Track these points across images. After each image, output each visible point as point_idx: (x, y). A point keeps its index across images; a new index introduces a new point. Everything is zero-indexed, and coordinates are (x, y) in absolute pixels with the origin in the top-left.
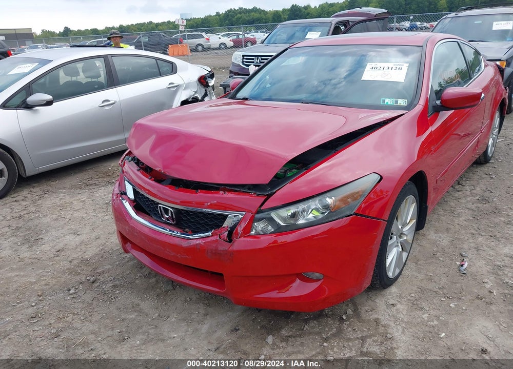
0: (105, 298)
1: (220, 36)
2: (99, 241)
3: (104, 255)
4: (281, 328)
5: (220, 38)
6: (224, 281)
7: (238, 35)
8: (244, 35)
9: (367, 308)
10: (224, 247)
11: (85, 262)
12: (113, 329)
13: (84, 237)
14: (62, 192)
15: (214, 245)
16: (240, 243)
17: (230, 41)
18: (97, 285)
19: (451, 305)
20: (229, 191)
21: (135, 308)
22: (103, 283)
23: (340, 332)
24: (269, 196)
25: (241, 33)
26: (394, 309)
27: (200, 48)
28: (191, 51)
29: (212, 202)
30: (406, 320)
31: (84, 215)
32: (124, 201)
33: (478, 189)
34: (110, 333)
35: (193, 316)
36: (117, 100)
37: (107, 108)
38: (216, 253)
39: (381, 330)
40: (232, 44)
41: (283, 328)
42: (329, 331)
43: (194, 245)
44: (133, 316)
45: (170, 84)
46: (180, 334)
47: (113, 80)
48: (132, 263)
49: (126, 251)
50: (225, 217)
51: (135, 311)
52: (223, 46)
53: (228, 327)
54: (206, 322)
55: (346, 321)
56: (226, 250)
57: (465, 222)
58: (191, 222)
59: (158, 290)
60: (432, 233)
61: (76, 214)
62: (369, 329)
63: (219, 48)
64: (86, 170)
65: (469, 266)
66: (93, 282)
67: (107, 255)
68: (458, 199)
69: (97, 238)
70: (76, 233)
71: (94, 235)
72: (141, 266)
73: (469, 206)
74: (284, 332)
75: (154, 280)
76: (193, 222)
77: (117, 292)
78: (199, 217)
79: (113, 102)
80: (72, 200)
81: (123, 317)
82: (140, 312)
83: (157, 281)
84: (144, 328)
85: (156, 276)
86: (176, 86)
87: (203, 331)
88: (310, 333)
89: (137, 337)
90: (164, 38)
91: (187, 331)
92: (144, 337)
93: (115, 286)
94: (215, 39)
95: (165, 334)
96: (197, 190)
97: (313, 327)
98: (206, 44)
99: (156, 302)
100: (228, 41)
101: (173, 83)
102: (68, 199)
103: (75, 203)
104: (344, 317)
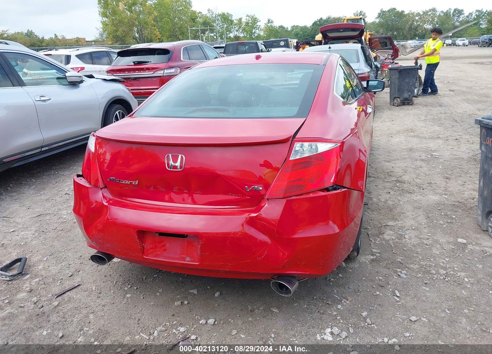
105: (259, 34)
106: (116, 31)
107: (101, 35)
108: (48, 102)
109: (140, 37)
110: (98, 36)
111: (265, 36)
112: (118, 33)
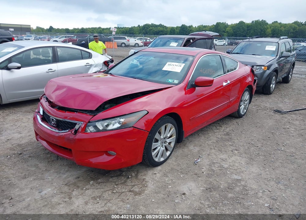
0: (23, 161)
1: (135, 39)
2: (30, 137)
3: (29, 144)
4: (99, 178)
5: (135, 40)
6: (72, 153)
7: (146, 40)
8: (150, 40)
9: (142, 174)
10: (72, 137)
11: (19, 145)
12: (22, 173)
13: (23, 135)
14: (19, 114)
15: (68, 136)
16: (79, 136)
17: (141, 42)
18: (21, 155)
19: (181, 176)
20: (79, 112)
21: (36, 166)
22: (25, 155)
23: (125, 182)
24: (95, 115)
25: (149, 38)
26: (154, 176)
27: (123, 45)
28: (118, 46)
29: (71, 117)
30: (157, 180)
31: (27, 125)
32: (37, 115)
33: (228, 129)
34: (20, 175)
35: (61, 171)
36: (57, 69)
37: (50, 73)
38: (69, 140)
39: (144, 183)
40: (142, 44)
41: (100, 179)
42: (120, 182)
43: (61, 136)
44: (34, 169)
45: (87, 64)
46: (52, 177)
47: (56, 59)
48: (42, 147)
49: (38, 140)
50: (76, 124)
51: (35, 167)
52: (137, 45)
53: (75, 177)
54: (66, 174)
55: (130, 178)
56: (73, 138)
57: (211, 143)
58: (62, 126)
59: (50, 159)
60: (192, 146)
61: (23, 124)
62: (138, 182)
63: (134, 46)
64: (35, 104)
65: (201, 161)
66: (20, 154)
67: (31, 143)
68: (214, 133)
69: (30, 136)
70: (20, 133)
71: (29, 134)
72: (46, 149)
73: (218, 136)
74: (99, 180)
75: (49, 155)
76: (63, 126)
77: (30, 159)
78: (62, 123)
79: (54, 70)
80: (23, 117)
81: (28, 169)
82: (37, 167)
83: (51, 156)
84: (36, 174)
85: (51, 154)
86: (90, 65)
87: (63, 177)
88: (111, 182)
89: (32, 177)
90: (103, 38)
91: (56, 177)
92: (35, 178)
93: (30, 157)
94: (132, 41)
95: (46, 177)
96: (66, 111)
97: (113, 180)
98: (127, 43)
99: (47, 164)
100: (140, 42)
101: (88, 63)
102: (21, 117)
103: (24, 119)
104: (130, 177)
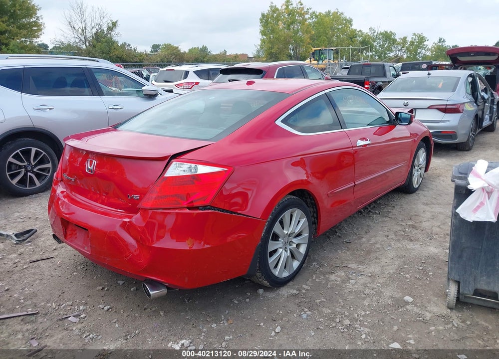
105: (425, 54)
106: (272, 48)
107: (258, 52)
108: (118, 111)
109: (294, 54)
110: (255, 53)
111: (433, 57)
112: (273, 51)
